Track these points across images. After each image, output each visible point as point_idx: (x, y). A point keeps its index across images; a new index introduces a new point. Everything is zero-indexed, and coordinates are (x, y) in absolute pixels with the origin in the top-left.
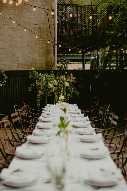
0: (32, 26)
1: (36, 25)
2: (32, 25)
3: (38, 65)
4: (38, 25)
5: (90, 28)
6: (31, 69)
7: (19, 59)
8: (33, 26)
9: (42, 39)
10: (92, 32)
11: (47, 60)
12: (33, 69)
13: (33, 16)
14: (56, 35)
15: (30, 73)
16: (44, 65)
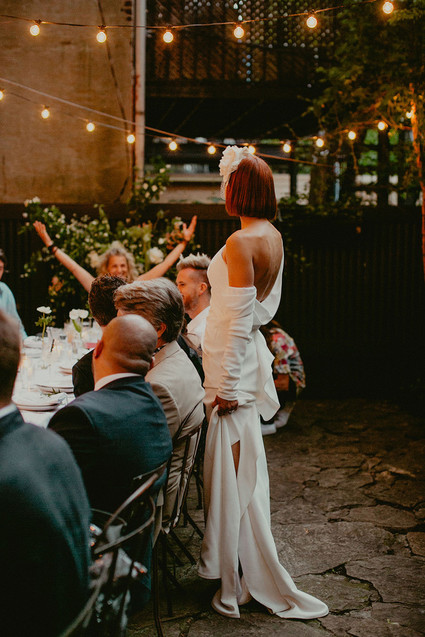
0: (54, 49)
1: (67, 47)
2: (56, 46)
3: (74, 186)
4: (75, 44)
5: (268, 55)
6: (27, 202)
7: (8, 163)
8: (59, 49)
9: (86, 95)
10: (275, 68)
11: (107, 166)
12: (36, 200)
13: (58, 12)
14: (142, 80)
15: (25, 215)
16: (95, 186)
